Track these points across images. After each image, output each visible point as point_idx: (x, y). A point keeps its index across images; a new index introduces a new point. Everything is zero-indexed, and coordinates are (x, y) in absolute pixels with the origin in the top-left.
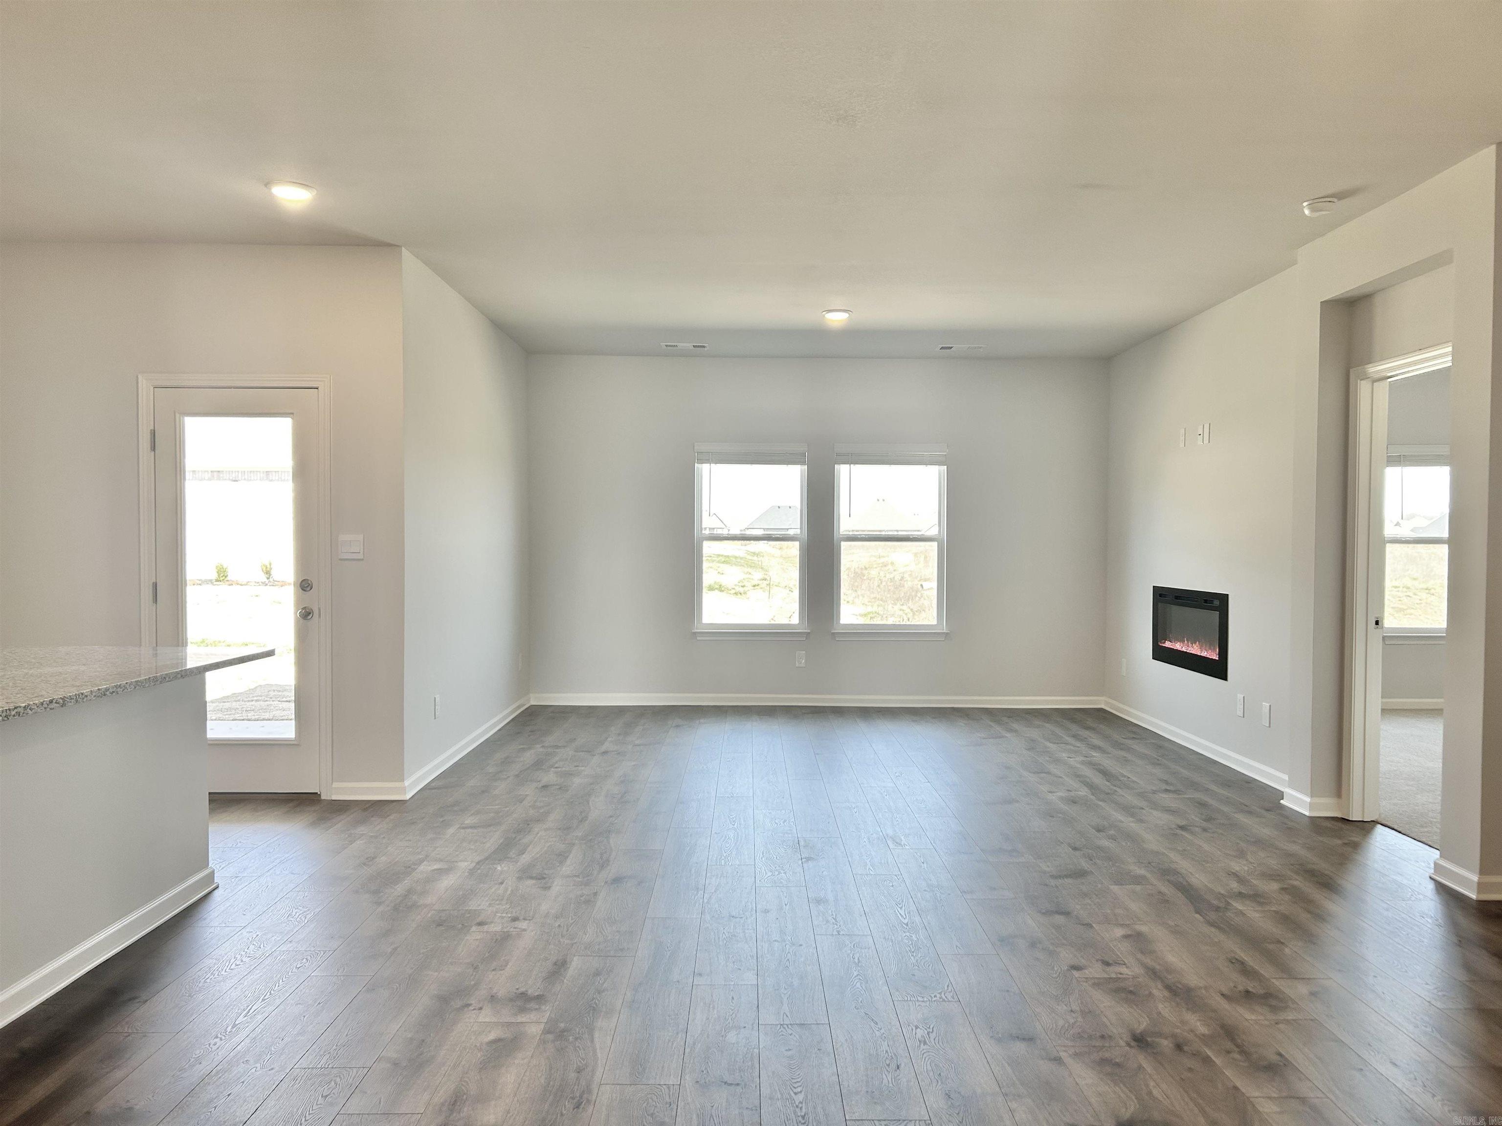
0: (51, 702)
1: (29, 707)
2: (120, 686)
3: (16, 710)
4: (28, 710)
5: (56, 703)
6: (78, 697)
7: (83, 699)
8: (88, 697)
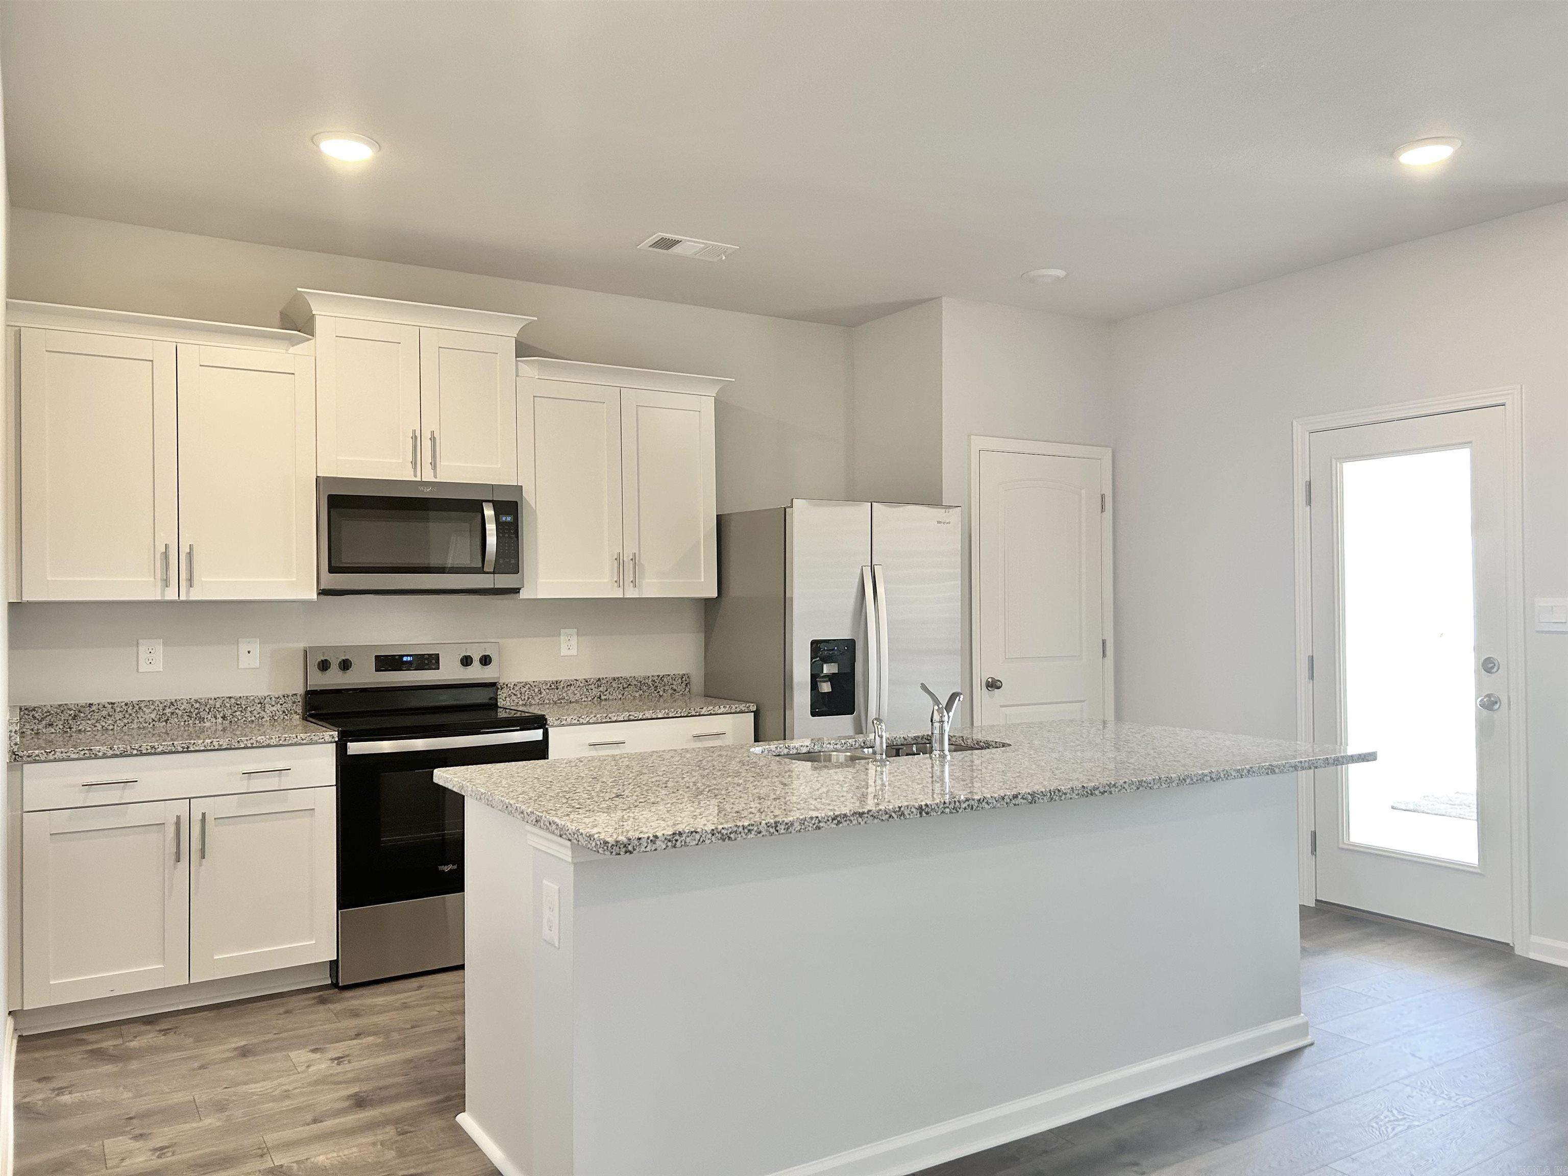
0: (1015, 797)
1: (985, 801)
2: (1114, 785)
3: (967, 803)
4: (984, 804)
5: (1023, 798)
6: (1053, 793)
7: (1061, 797)
8: (1068, 794)
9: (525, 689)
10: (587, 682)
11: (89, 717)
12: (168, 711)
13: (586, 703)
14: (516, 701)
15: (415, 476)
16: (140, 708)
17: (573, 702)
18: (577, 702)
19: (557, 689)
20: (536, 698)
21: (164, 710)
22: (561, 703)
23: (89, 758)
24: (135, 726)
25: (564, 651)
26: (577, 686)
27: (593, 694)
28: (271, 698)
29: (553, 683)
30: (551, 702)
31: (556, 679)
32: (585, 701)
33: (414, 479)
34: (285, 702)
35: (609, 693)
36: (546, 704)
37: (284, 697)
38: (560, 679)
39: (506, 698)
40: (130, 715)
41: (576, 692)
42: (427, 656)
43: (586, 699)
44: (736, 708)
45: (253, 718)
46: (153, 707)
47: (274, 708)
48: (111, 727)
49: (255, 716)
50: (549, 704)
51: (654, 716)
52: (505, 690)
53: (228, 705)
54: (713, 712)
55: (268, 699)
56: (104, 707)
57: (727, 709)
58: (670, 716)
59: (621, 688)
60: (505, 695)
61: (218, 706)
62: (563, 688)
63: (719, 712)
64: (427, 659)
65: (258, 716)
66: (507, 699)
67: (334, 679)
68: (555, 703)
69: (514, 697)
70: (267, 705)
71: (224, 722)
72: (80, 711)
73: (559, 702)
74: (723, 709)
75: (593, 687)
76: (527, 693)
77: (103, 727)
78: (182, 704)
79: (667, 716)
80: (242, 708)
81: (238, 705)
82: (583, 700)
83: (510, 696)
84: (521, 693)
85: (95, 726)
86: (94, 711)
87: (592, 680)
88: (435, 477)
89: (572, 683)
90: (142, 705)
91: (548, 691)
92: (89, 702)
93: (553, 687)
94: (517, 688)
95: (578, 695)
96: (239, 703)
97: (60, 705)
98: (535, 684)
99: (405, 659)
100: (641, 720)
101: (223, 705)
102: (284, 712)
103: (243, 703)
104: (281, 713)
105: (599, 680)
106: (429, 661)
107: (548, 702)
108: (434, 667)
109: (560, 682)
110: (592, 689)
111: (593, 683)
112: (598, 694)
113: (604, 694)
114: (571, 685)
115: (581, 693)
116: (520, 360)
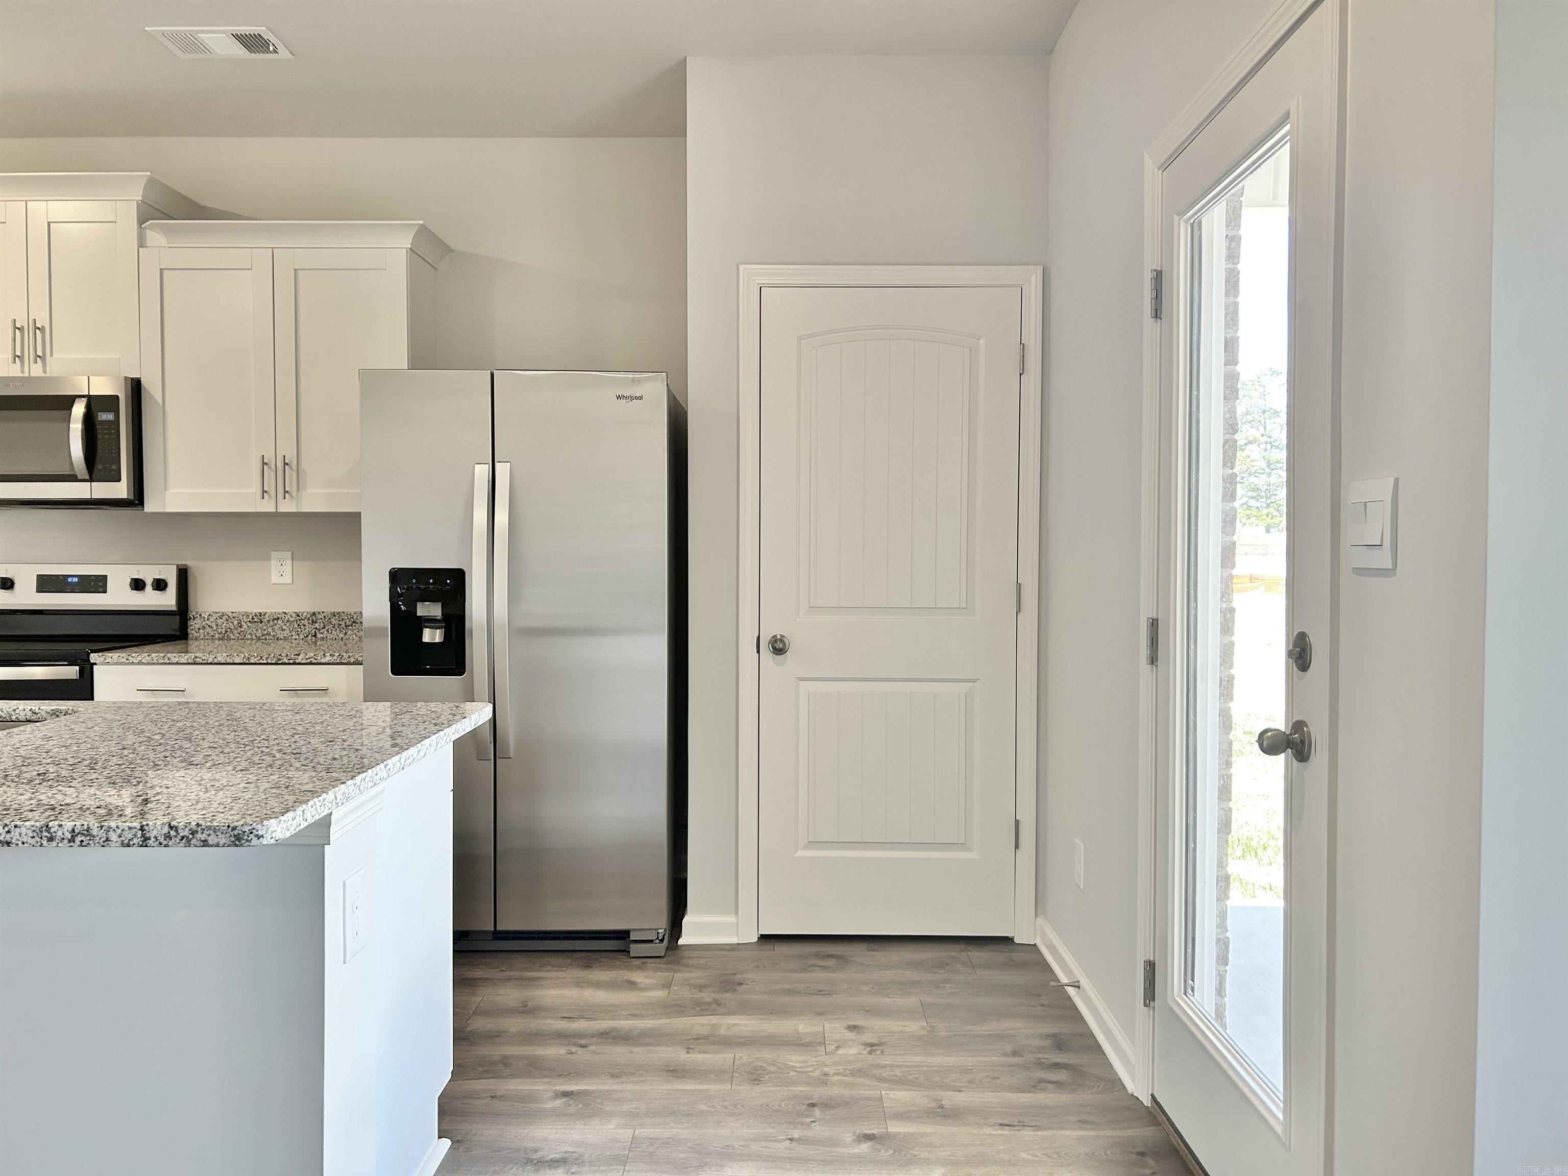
9: (222, 621)
10: (298, 616)
13: (297, 641)
14: (212, 633)
15: (23, 372)
17: (281, 639)
18: (285, 639)
19: (261, 623)
20: (235, 632)
22: (266, 639)
25: (275, 578)
26: (286, 621)
27: (307, 631)
29: (256, 615)
30: (254, 637)
31: (261, 611)
32: (296, 639)
33: (23, 375)
35: (328, 631)
36: (248, 639)
38: (265, 611)
39: (199, 629)
41: (284, 627)
42: (94, 578)
43: (297, 637)
44: (349, 657)
50: (252, 639)
51: (229, 661)
52: (198, 621)
54: (314, 661)
57: (335, 658)
58: (253, 662)
59: (343, 626)
60: (197, 626)
62: (268, 621)
63: (323, 661)
64: (93, 581)
66: (201, 631)
68: (259, 639)
69: (208, 630)
73: (263, 637)
74: (330, 658)
75: (306, 622)
76: (224, 625)
79: (247, 662)
82: (294, 637)
83: (204, 628)
84: (217, 625)
87: (305, 614)
88: (45, 372)
89: (279, 616)
91: (249, 624)
93: (256, 620)
94: (212, 619)
95: (288, 631)
98: (234, 615)
99: (70, 580)
100: (211, 664)
105: (314, 614)
106: (97, 584)
107: (249, 637)
108: (101, 590)
109: (265, 615)
110: (305, 625)
111: (305, 618)
112: (313, 632)
113: (321, 631)
114: (278, 618)
115: (291, 629)
116: (143, 226)
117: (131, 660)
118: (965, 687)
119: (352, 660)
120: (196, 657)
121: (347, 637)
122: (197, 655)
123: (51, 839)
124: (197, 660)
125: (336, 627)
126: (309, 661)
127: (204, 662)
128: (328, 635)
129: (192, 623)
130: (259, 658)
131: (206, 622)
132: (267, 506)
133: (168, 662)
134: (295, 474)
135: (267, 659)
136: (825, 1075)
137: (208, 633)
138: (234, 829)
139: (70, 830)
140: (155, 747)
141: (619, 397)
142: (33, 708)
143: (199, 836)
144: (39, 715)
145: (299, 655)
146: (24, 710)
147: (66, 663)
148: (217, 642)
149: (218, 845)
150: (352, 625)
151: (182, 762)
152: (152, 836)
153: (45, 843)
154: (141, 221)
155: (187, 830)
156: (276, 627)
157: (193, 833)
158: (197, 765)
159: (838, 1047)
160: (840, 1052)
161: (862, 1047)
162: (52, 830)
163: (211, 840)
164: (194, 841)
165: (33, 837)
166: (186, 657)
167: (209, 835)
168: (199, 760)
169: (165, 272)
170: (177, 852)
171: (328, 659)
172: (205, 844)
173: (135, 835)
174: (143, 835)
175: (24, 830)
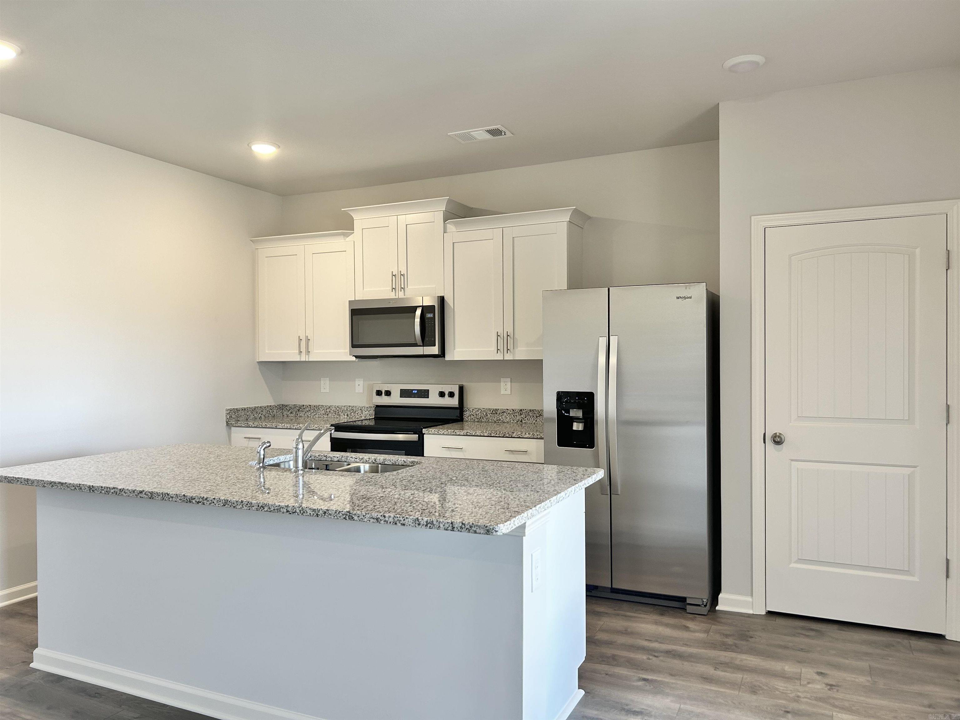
0: (141, 492)
1: (124, 491)
2: (206, 499)
3: (114, 490)
4: (123, 492)
6: (164, 495)
7: (169, 499)
8: (174, 498)
9: (478, 412)
10: (514, 411)
11: (303, 410)
12: (328, 410)
13: (513, 425)
15: (396, 295)
16: (319, 408)
17: (506, 423)
18: (508, 422)
19: (496, 414)
20: (484, 418)
21: (327, 410)
23: (247, 427)
24: (317, 416)
25: (503, 392)
26: (508, 413)
27: (518, 419)
28: (365, 408)
29: (494, 410)
30: (493, 421)
31: (496, 408)
32: (512, 423)
33: (395, 297)
34: (370, 410)
35: (528, 419)
36: (490, 422)
37: (370, 407)
38: (499, 408)
39: (468, 417)
40: (316, 411)
41: (507, 417)
42: (423, 391)
43: (513, 422)
44: (537, 435)
45: (358, 416)
46: (323, 408)
47: (366, 413)
48: (310, 416)
49: (359, 416)
50: (492, 423)
51: (482, 435)
52: (468, 412)
53: (349, 409)
54: (521, 436)
55: (364, 408)
56: (308, 407)
57: (531, 435)
58: (492, 435)
59: (535, 417)
60: (467, 415)
61: (345, 410)
62: (500, 413)
63: (525, 436)
64: (423, 392)
65: (360, 416)
66: (469, 417)
67: (384, 400)
68: (495, 422)
69: (472, 417)
70: (363, 411)
71: (348, 417)
72: (300, 408)
73: (497, 421)
74: (528, 435)
75: (517, 414)
76: (479, 414)
77: (307, 415)
78: (333, 407)
79: (490, 435)
80: (354, 411)
81: (352, 410)
82: (511, 422)
83: (470, 416)
84: (476, 415)
85: (305, 415)
86: (304, 408)
87: (517, 410)
89: (505, 411)
90: (320, 407)
91: (491, 415)
92: (303, 404)
93: (494, 412)
94: (474, 412)
95: (508, 418)
96: (353, 409)
97: (294, 405)
98: (484, 410)
99: (414, 392)
100: (474, 436)
101: (347, 410)
102: (370, 415)
103: (355, 409)
104: (369, 415)
105: (521, 410)
106: (424, 394)
107: (491, 421)
108: (426, 396)
109: (498, 410)
110: (516, 416)
111: (517, 412)
112: (521, 419)
113: (524, 419)
114: (504, 412)
115: (510, 417)
116: (446, 223)
117: (440, 432)
118: (908, 471)
119: (539, 437)
120: (467, 432)
121: (537, 423)
122: (468, 431)
123: (419, 524)
124: (468, 433)
125: (532, 417)
126: (518, 436)
127: (471, 435)
128: (528, 421)
129: (465, 414)
130: (495, 434)
131: (472, 413)
132: (499, 357)
133: (455, 434)
134: (512, 341)
135: (499, 434)
136: (798, 697)
137: (472, 419)
138: (486, 527)
139: (426, 521)
140: (454, 484)
141: (678, 298)
142: (405, 460)
143: (473, 528)
144: (406, 463)
145: (514, 433)
146: (401, 460)
147: (413, 433)
148: (476, 423)
149: (480, 533)
150: (539, 417)
151: (465, 492)
152: (456, 527)
153: (417, 526)
154: (445, 220)
155: (469, 525)
156: (503, 417)
157: (471, 527)
158: (471, 494)
159: (809, 683)
160: (810, 686)
161: (824, 685)
162: (420, 521)
163: (478, 531)
164: (471, 531)
165: (413, 523)
166: (463, 432)
167: (477, 529)
168: (472, 492)
169: (455, 243)
170: (465, 534)
171: (527, 436)
172: (475, 532)
173: (449, 526)
174: (452, 526)
175: (409, 520)
